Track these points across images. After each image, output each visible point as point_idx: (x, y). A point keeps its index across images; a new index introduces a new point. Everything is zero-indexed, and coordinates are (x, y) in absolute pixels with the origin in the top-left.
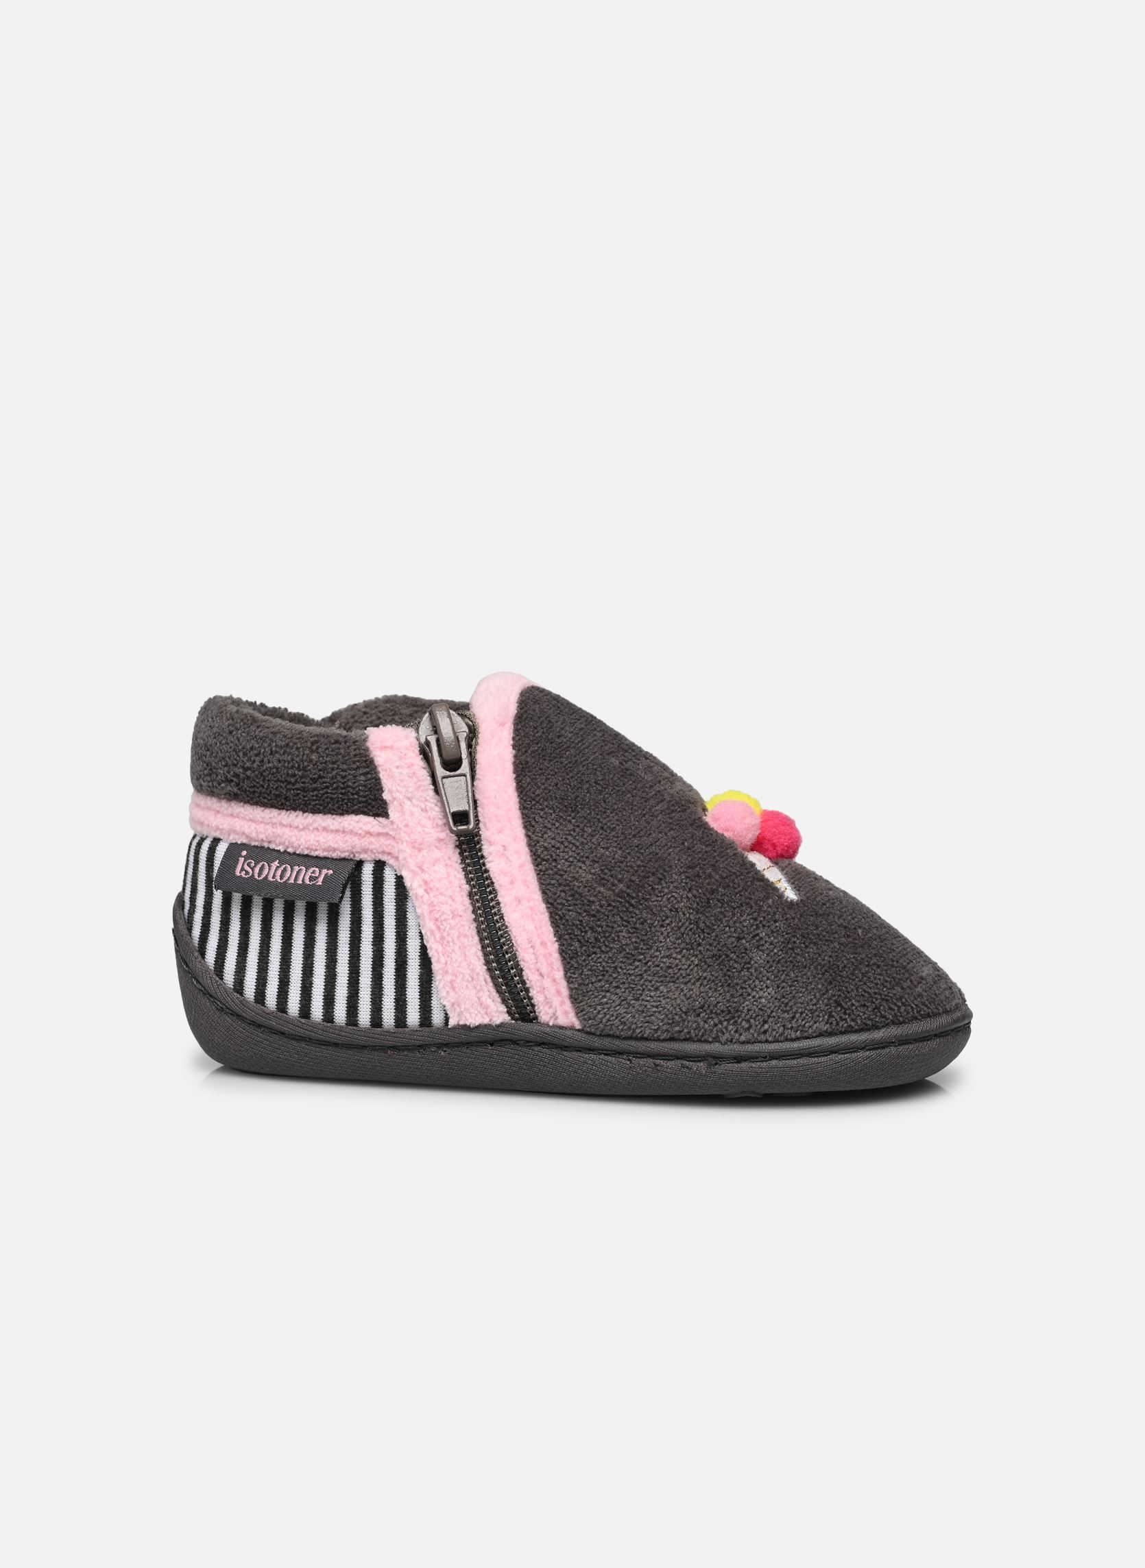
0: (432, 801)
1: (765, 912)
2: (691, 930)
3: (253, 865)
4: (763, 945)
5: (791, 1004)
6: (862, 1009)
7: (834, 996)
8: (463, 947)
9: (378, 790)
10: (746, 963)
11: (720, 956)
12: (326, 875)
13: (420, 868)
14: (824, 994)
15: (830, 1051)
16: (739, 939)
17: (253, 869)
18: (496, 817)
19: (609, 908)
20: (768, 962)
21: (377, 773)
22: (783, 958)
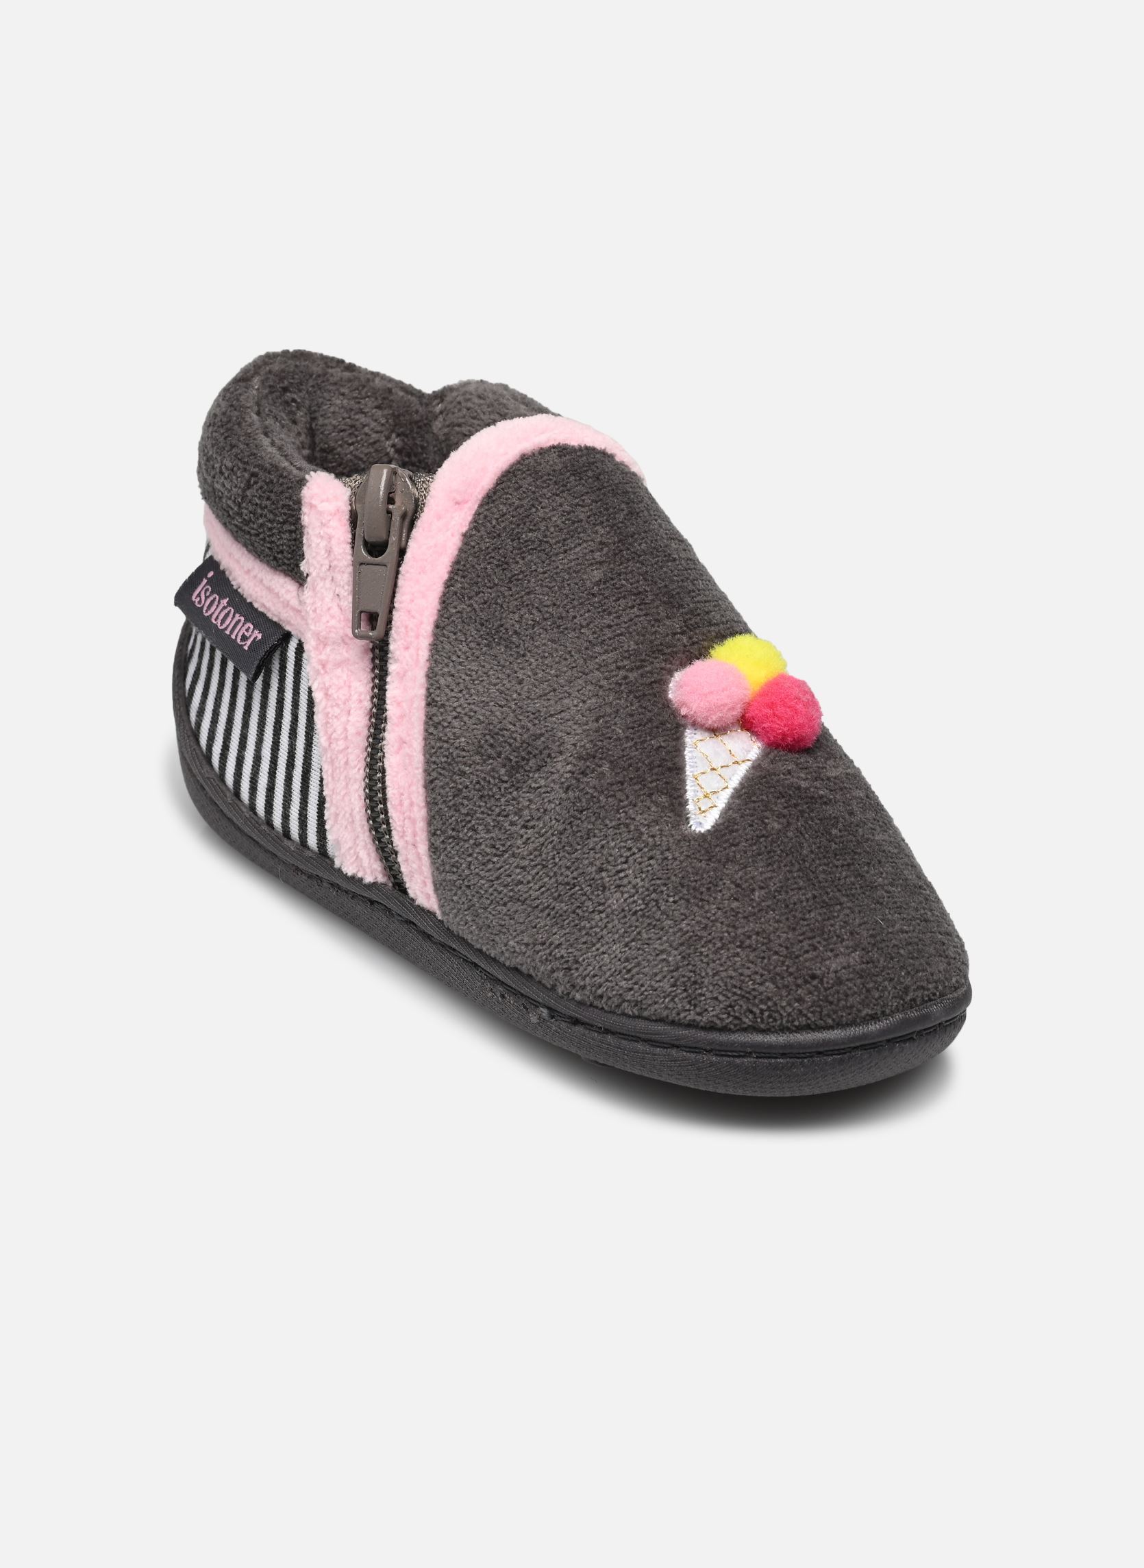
0: (346, 587)
1: (644, 841)
2: (552, 842)
3: (208, 594)
4: (624, 886)
5: (635, 970)
6: (712, 1002)
7: (683, 976)
8: (348, 779)
9: (300, 555)
10: (600, 904)
11: (574, 886)
12: (256, 638)
13: (324, 666)
14: (672, 971)
15: (670, 1044)
16: (601, 870)
17: (207, 598)
18: (406, 627)
19: (477, 786)
20: (623, 910)
21: (302, 534)
22: (641, 910)
